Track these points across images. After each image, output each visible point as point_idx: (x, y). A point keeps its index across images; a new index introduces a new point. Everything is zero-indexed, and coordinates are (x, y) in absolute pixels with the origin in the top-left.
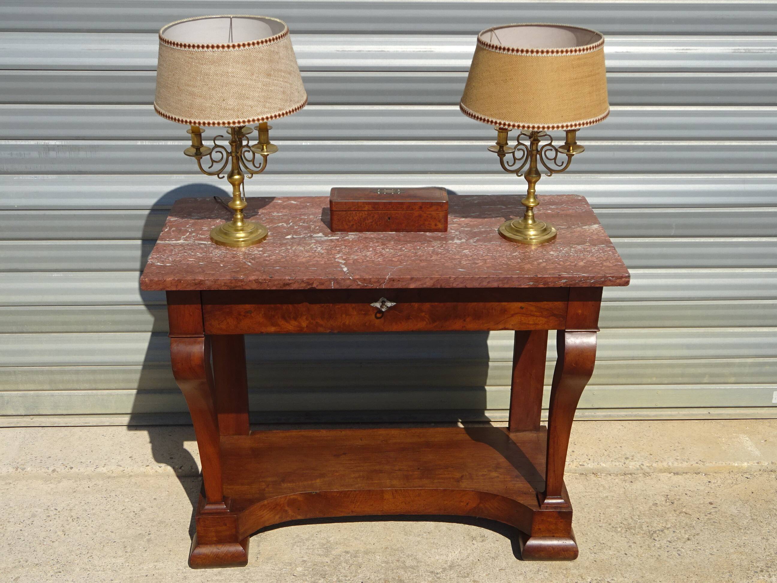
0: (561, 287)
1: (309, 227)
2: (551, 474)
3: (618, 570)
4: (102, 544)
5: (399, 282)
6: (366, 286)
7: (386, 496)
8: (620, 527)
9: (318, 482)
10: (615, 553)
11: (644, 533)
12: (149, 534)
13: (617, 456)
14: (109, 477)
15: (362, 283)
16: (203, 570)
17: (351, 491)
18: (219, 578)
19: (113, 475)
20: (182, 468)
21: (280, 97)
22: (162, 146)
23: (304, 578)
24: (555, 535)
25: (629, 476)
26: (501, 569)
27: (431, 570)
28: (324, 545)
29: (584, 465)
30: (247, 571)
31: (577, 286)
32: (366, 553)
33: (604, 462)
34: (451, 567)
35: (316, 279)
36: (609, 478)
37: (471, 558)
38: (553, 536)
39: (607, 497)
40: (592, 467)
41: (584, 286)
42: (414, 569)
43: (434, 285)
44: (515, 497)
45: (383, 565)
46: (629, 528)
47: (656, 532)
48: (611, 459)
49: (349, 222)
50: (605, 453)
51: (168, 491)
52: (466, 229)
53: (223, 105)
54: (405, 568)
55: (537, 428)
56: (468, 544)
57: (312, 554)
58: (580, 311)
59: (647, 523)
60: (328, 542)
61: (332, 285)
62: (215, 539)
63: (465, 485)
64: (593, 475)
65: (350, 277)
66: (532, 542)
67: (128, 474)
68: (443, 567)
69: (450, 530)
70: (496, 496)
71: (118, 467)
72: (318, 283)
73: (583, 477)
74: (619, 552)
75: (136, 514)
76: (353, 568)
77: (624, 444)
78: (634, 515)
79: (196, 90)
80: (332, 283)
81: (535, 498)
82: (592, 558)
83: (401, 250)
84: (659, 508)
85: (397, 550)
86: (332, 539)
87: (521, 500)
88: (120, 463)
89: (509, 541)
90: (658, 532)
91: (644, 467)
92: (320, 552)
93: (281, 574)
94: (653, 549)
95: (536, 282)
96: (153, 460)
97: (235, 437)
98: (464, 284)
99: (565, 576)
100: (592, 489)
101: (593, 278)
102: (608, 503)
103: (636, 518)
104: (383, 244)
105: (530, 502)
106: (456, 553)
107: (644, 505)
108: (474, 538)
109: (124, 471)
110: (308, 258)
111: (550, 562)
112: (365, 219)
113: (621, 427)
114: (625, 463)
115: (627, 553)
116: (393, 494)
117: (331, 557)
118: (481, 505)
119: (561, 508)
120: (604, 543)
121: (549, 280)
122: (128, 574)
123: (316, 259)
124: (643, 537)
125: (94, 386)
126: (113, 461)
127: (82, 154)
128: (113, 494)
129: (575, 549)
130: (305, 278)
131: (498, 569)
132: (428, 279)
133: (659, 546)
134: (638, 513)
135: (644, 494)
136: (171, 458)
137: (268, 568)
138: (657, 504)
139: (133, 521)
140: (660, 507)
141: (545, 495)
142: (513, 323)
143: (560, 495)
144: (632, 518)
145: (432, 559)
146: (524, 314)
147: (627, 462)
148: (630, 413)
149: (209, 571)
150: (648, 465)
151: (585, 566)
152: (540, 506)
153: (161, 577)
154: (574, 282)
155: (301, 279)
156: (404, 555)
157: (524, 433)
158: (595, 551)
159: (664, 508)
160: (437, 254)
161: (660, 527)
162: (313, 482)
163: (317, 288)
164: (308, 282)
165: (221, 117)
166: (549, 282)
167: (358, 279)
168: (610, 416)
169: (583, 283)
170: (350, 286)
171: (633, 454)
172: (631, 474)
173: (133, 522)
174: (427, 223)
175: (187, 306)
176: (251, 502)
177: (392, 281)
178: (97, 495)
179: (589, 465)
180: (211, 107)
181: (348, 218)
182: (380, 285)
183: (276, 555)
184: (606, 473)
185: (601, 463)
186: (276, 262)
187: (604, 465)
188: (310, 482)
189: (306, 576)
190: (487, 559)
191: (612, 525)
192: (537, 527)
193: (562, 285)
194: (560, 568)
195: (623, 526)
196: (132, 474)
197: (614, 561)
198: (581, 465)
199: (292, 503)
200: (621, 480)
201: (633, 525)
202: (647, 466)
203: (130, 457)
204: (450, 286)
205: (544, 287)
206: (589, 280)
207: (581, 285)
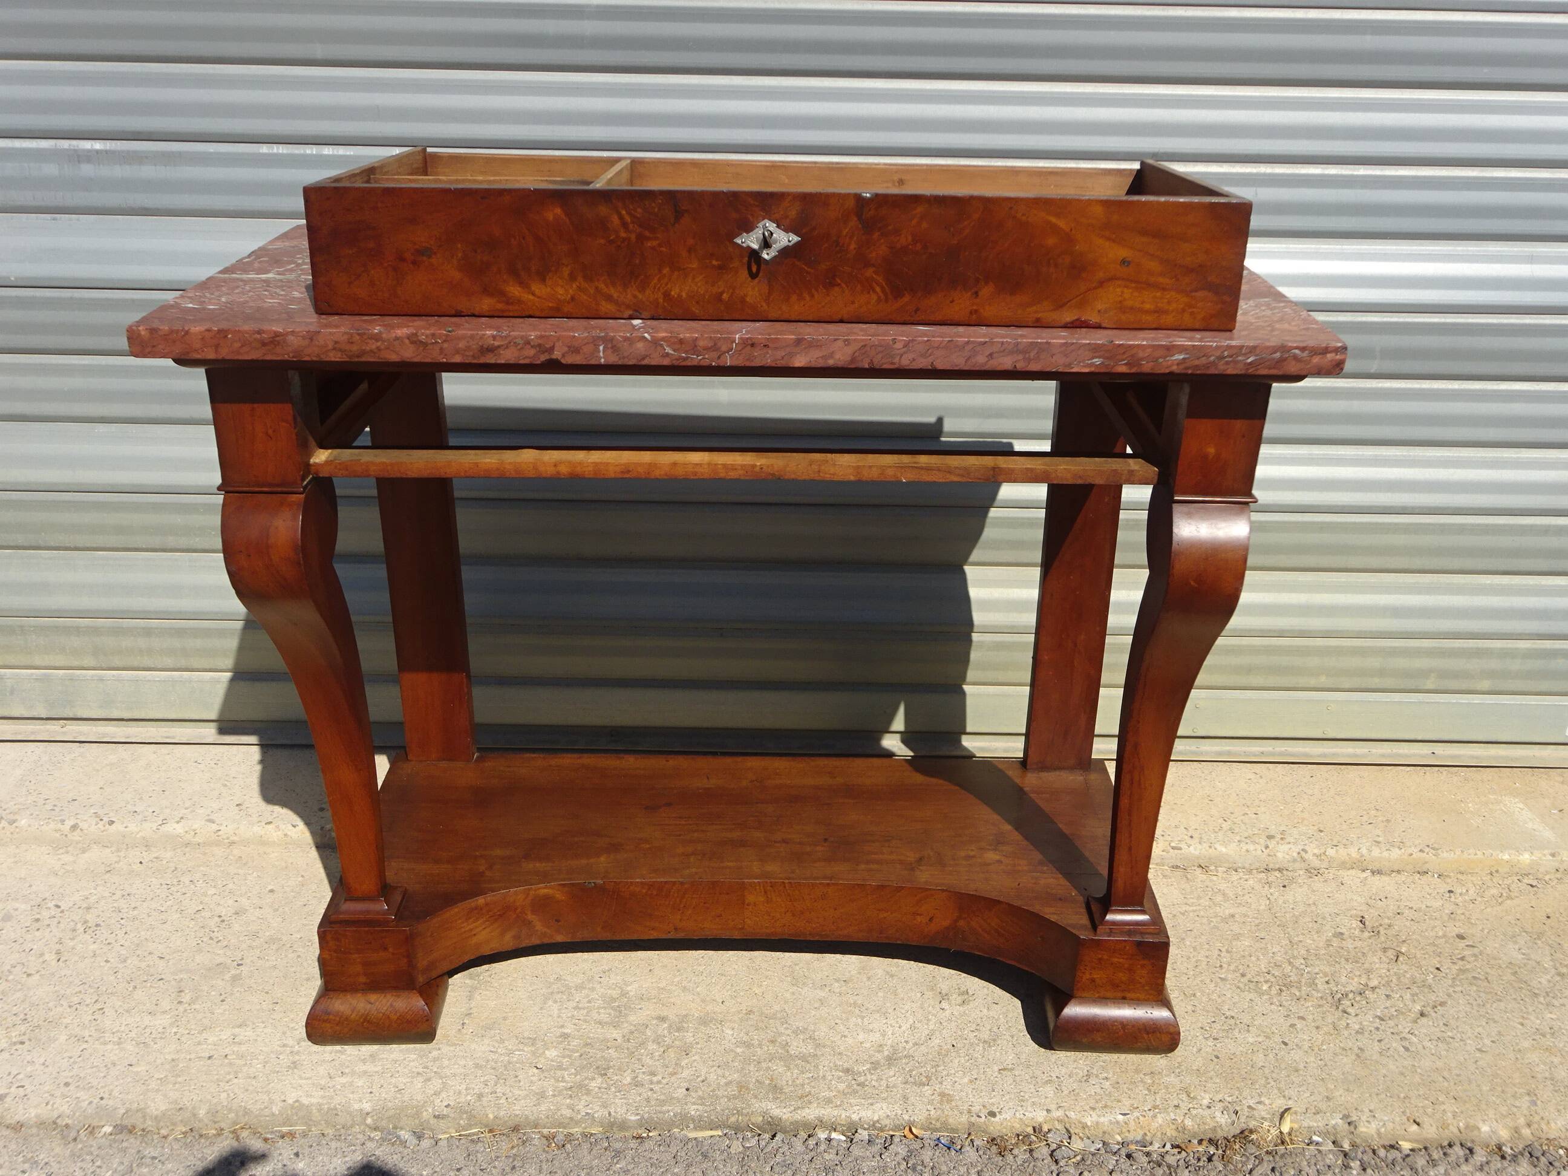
0: (1171, 373)
2: (1122, 856)
3: (1270, 1080)
4: (132, 984)
5: (765, 350)
6: (685, 359)
7: (750, 898)
8: (1266, 982)
9: (603, 861)
10: (1260, 1039)
11: (1321, 998)
12: (238, 965)
13: (1250, 832)
14: (187, 845)
15: (674, 351)
16: (338, 1048)
17: (674, 883)
18: (370, 1067)
19: (197, 839)
23: (559, 1073)
24: (1128, 995)
25: (1277, 874)
26: (1004, 1069)
27: (846, 1065)
28: (614, 1000)
29: (1180, 849)
30: (435, 1053)
31: (1212, 371)
32: (704, 1021)
33: (1224, 844)
34: (891, 1060)
35: (559, 338)
36: (1235, 877)
37: (936, 1041)
38: (1124, 998)
39: (1233, 916)
40: (1197, 853)
42: (808, 1062)
43: (853, 360)
44: (1037, 908)
45: (739, 1050)
46: (1285, 985)
47: (1347, 995)
48: (1238, 838)
50: (1223, 826)
51: (302, 876)
54: (788, 1059)
55: (1086, 763)
56: (930, 1008)
57: (585, 1021)
58: (1211, 450)
59: (1326, 975)
60: (624, 994)
61: (601, 354)
62: (362, 979)
63: (924, 876)
64: (1199, 870)
65: (646, 335)
66: (1074, 1010)
67: (228, 838)
68: (874, 1059)
69: (892, 976)
70: (995, 902)
71: (208, 823)
72: (566, 349)
73: (1178, 873)
74: (1267, 1037)
75: (223, 921)
76: (672, 1054)
77: (1263, 809)
78: (1294, 957)
80: (601, 348)
81: (1084, 910)
82: (1209, 1050)
84: (1349, 944)
85: (773, 1017)
86: (632, 989)
87: (1051, 913)
88: (213, 817)
89: (1017, 1004)
90: (1351, 996)
91: (1309, 856)
92: (604, 1017)
93: (509, 1063)
94: (1346, 1033)
95: (1107, 358)
97: (444, 764)
98: (930, 359)
99: (1149, 1090)
100: (1199, 898)
101: (1252, 350)
102: (1236, 928)
103: (1300, 962)
105: (1074, 919)
106: (904, 1028)
107: (1315, 937)
108: (943, 997)
109: (220, 833)
111: (1115, 1056)
113: (1252, 776)
114: (1267, 847)
115: (1286, 1040)
116: (765, 892)
117: (626, 1028)
118: (961, 923)
119: (1142, 933)
120: (1233, 1017)
121: (1141, 354)
122: (170, 1053)
124: (1320, 1006)
125: (183, 663)
126: (201, 811)
127: (148, 171)
128: (186, 879)
129: (1172, 1030)
130: (533, 335)
131: (996, 1068)
132: (840, 343)
133: (1357, 1027)
134: (1303, 952)
135: (1312, 912)
137: (481, 1048)
138: (1342, 934)
139: (212, 935)
140: (1350, 941)
141: (1106, 903)
143: (1141, 904)
144: (1290, 963)
145: (850, 1040)
147: (1272, 844)
148: (1270, 749)
149: (352, 1051)
150: (1316, 851)
151: (1195, 1068)
152: (1095, 928)
153: (241, 1062)
154: (1204, 360)
155: (522, 337)
156: (787, 1029)
157: (1057, 773)
158: (1215, 1034)
159: (1358, 944)
161: (1354, 985)
162: (592, 861)
163: (563, 361)
164: (540, 345)
166: (1142, 359)
167: (663, 339)
168: (1229, 753)
169: (1227, 363)
170: (643, 359)
171: (1283, 828)
172: (1280, 870)
173: (211, 938)
176: (449, 899)
177: (749, 347)
178: (153, 879)
179: (1192, 848)
182: (719, 357)
183: (505, 1019)
184: (1226, 865)
185: (1217, 846)
187: (1224, 850)
188: (584, 862)
189: (565, 1069)
190: (972, 1044)
191: (1249, 976)
192: (1088, 976)
193: (1174, 368)
194: (1137, 1071)
195: (1273, 980)
196: (235, 838)
197: (1259, 1059)
198: (1173, 848)
199: (542, 905)
200: (1260, 881)
201: (1294, 978)
202: (1314, 854)
203: (237, 805)
204: (892, 363)
205: (1128, 371)
206: (1245, 354)
207: (1222, 368)
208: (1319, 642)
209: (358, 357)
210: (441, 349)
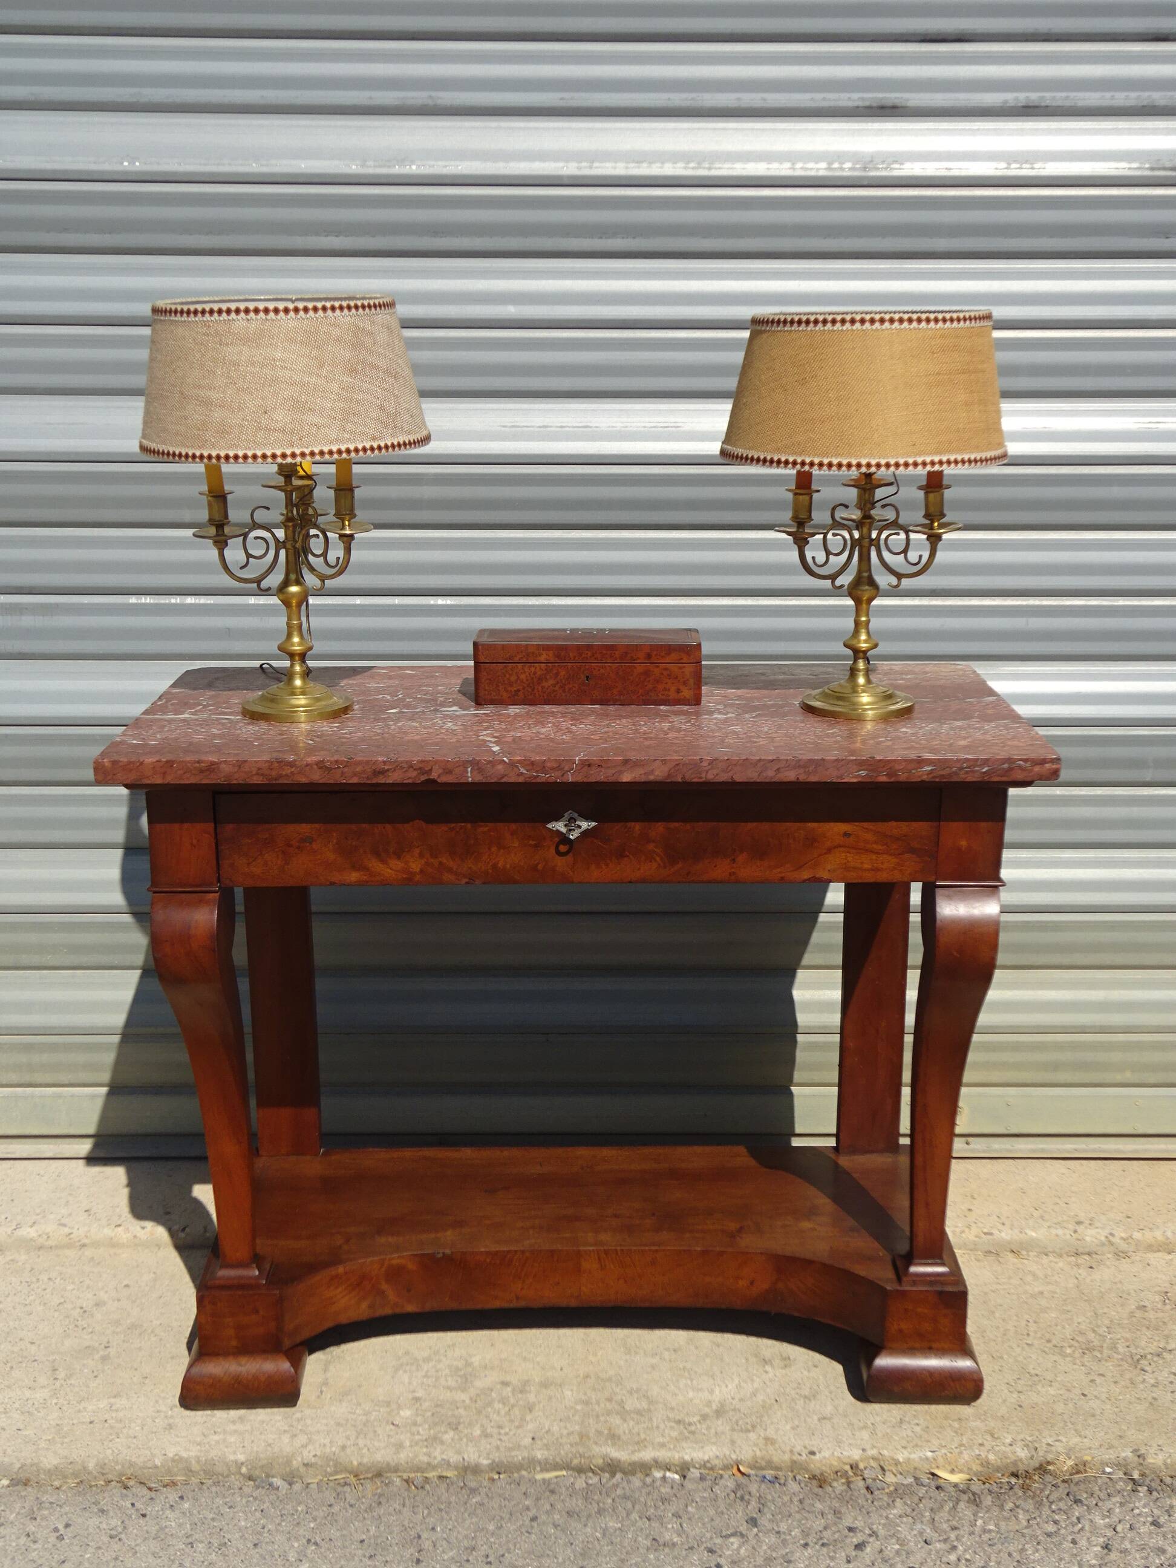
0: (923, 781)
1: (435, 700)
2: (920, 1211)
3: (1069, 1424)
4: (9, 1365)
5: (600, 769)
6: (536, 777)
7: (585, 1265)
8: (1070, 1347)
9: (450, 1235)
10: (1061, 1392)
11: (1122, 1359)
12: (106, 1347)
13: (1060, 1219)
14: (40, 1248)
15: (527, 771)
16: (209, 1412)
17: (516, 1251)
18: (239, 1427)
19: (50, 1243)
20: (187, 1230)
21: (375, 414)
22: (176, 605)
23: (414, 1429)
24: (934, 1345)
25: (1087, 1257)
26: (824, 1418)
27: (677, 1418)
28: (458, 1369)
29: (991, 1234)
30: (298, 1415)
31: (955, 779)
32: (545, 1385)
33: (1034, 1229)
34: (719, 1413)
35: (436, 762)
36: (1045, 1260)
37: (760, 1397)
38: (930, 1348)
39: (1041, 1293)
40: (1008, 1238)
41: (970, 779)
42: (642, 1415)
43: (669, 775)
44: (847, 1265)
45: (579, 1407)
46: (1088, 1349)
47: (1146, 1357)
48: (1048, 1224)
49: (511, 684)
50: (1034, 1214)
51: (154, 1273)
52: (738, 702)
53: (264, 422)
54: (623, 1414)
55: (895, 1148)
56: (755, 1372)
57: (434, 1386)
58: (964, 843)
59: (1127, 1340)
60: (468, 1364)
61: (469, 775)
62: (234, 1343)
63: (747, 1241)
64: (1010, 1255)
65: (505, 760)
66: (884, 1361)
67: (79, 1241)
68: (703, 1412)
69: (718, 1346)
70: (810, 1262)
71: (61, 1227)
72: (441, 771)
73: (991, 1258)
74: (1069, 1390)
75: (85, 1312)
76: (516, 1411)
77: (1073, 1199)
78: (1098, 1326)
79: (214, 395)
81: (890, 1267)
82: (1013, 1400)
83: (608, 726)
84: (1151, 1315)
85: (610, 1380)
86: (476, 1360)
87: (861, 1270)
88: (63, 1221)
89: (839, 1368)
90: (1149, 1357)
91: (1116, 1240)
92: (451, 1382)
93: (368, 1421)
94: (1141, 1386)
95: (871, 771)
96: (129, 1216)
97: (293, 1158)
98: (730, 774)
99: (956, 1432)
100: (1010, 1278)
101: (986, 762)
102: (1044, 1302)
103: (1103, 1330)
104: (573, 719)
105: (883, 1275)
106: (730, 1387)
107: (1120, 1309)
108: (765, 1362)
109: (72, 1236)
110: (425, 735)
111: (926, 1407)
112: (540, 680)
114: (1075, 1232)
115: (1086, 1393)
116: (599, 1259)
117: (472, 1392)
118: (780, 1285)
119: (942, 1284)
120: (1037, 1375)
121: (897, 767)
122: (53, 1420)
123: (442, 736)
124: (1120, 1365)
125: (27, 1078)
126: (52, 1216)
127: (27, 621)
128: (44, 1277)
129: (974, 1381)
130: (416, 760)
131: (815, 1418)
132: (658, 764)
133: (1152, 1381)
134: (1107, 1322)
135: (1118, 1289)
136: (168, 1213)
137: (341, 1410)
138: (1145, 1306)
139: (77, 1323)
140: (1152, 1312)
141: (909, 1259)
142: (829, 867)
143: (941, 1258)
144: (1094, 1331)
145: (680, 1398)
146: (853, 848)
147: (1080, 1229)
148: (1084, 1146)
149: (221, 1416)
150: (1123, 1235)
151: (999, 1415)
152: (899, 1280)
153: (121, 1425)
154: (947, 771)
155: (407, 762)
156: (621, 1389)
157: (868, 1156)
158: (1020, 1389)
159: (1160, 1315)
160: (679, 731)
161: (1153, 1348)
162: (439, 1235)
163: (439, 780)
164: (420, 768)
165: (259, 446)
166: (899, 771)
167: (519, 762)
168: (1043, 1150)
169: (967, 773)
170: (503, 777)
171: (1093, 1215)
173: (76, 1326)
174: (660, 687)
175: (186, 826)
176: (312, 1268)
177: (586, 768)
178: (13, 1279)
179: (1003, 1234)
180: (241, 426)
181: (508, 676)
182: (563, 775)
183: (360, 1386)
184: (1038, 1250)
185: (1027, 1231)
186: (363, 740)
187: (1034, 1234)
188: (432, 1236)
189: (420, 1425)
190: (793, 1399)
191: (1054, 1342)
192: (896, 1327)
193: (925, 777)
194: (946, 1418)
195: (1076, 1344)
196: (86, 1241)
197: (1060, 1408)
198: (985, 1234)
199: (394, 1274)
200: (1069, 1263)
201: (1096, 1343)
202: (1122, 1238)
203: (85, 1211)
204: (701, 778)
205: (888, 780)
206: (979, 766)
207: (962, 777)
208: (1121, 1037)
209: (276, 780)
210: (342, 773)
